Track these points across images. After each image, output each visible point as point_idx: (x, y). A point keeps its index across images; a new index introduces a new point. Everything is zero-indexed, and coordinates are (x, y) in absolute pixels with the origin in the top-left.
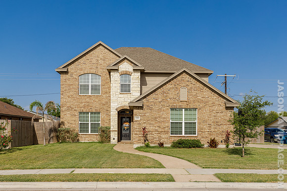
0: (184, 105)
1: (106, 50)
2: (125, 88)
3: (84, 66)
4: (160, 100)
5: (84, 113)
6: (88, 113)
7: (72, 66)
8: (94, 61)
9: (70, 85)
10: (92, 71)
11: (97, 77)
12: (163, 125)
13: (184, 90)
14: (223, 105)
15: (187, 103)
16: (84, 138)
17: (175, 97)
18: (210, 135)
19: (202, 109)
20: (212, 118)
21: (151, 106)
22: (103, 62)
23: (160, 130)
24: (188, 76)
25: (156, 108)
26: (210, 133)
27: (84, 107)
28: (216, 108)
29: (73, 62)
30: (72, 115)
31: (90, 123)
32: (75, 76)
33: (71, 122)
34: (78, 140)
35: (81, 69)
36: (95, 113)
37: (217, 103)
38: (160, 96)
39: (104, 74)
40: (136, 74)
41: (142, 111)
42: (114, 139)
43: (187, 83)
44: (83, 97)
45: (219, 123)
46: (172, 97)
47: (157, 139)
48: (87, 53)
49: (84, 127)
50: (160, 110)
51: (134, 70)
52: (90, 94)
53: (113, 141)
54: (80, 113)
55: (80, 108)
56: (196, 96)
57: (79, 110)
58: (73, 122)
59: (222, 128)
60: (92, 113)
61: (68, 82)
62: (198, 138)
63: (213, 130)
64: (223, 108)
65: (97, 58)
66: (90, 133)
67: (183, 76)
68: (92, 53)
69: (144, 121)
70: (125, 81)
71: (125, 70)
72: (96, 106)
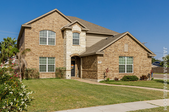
0: (127, 55)
1: (59, 15)
2: (76, 42)
3: (43, 25)
4: (113, 51)
5: (43, 58)
6: (46, 58)
7: (34, 24)
8: (51, 22)
9: (32, 37)
10: (50, 29)
11: (53, 33)
12: (115, 67)
13: (127, 45)
14: (146, 55)
15: (128, 53)
16: (43, 76)
17: (122, 49)
18: (140, 73)
19: (136, 57)
20: (141, 63)
21: (108, 55)
22: (57, 23)
23: (113, 70)
24: (129, 37)
25: (111, 56)
26: (140, 72)
27: (43, 54)
28: (143, 57)
29: (35, 21)
30: (34, 59)
31: (47, 65)
32: (36, 31)
33: (33, 64)
34: (39, 77)
35: (41, 27)
36: (51, 58)
37: (143, 54)
38: (113, 48)
39: (58, 31)
40: (83, 33)
41: (102, 57)
42: (69, 76)
43: (128, 41)
44: (42, 46)
45: (145, 66)
46: (120, 49)
47: (112, 76)
48: (46, 16)
49: (43, 68)
50: (113, 57)
51: (82, 30)
52: (47, 45)
53: (68, 77)
54: (40, 57)
55: (40, 54)
56: (133, 49)
57: (39, 55)
58: (35, 64)
59: (146, 68)
60: (49, 58)
61: (31, 35)
62: (134, 75)
63: (141, 70)
64: (146, 57)
65: (53, 20)
66: (47, 72)
67: (126, 37)
68: (49, 16)
69: (104, 64)
70: (76, 37)
71: (76, 30)
72: (52, 53)
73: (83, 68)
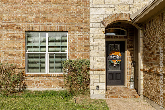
16: (37, 83)
42: (98, 88)
53: (96, 92)
55: (27, 25)
57: (25, 27)
73: (145, 62)
